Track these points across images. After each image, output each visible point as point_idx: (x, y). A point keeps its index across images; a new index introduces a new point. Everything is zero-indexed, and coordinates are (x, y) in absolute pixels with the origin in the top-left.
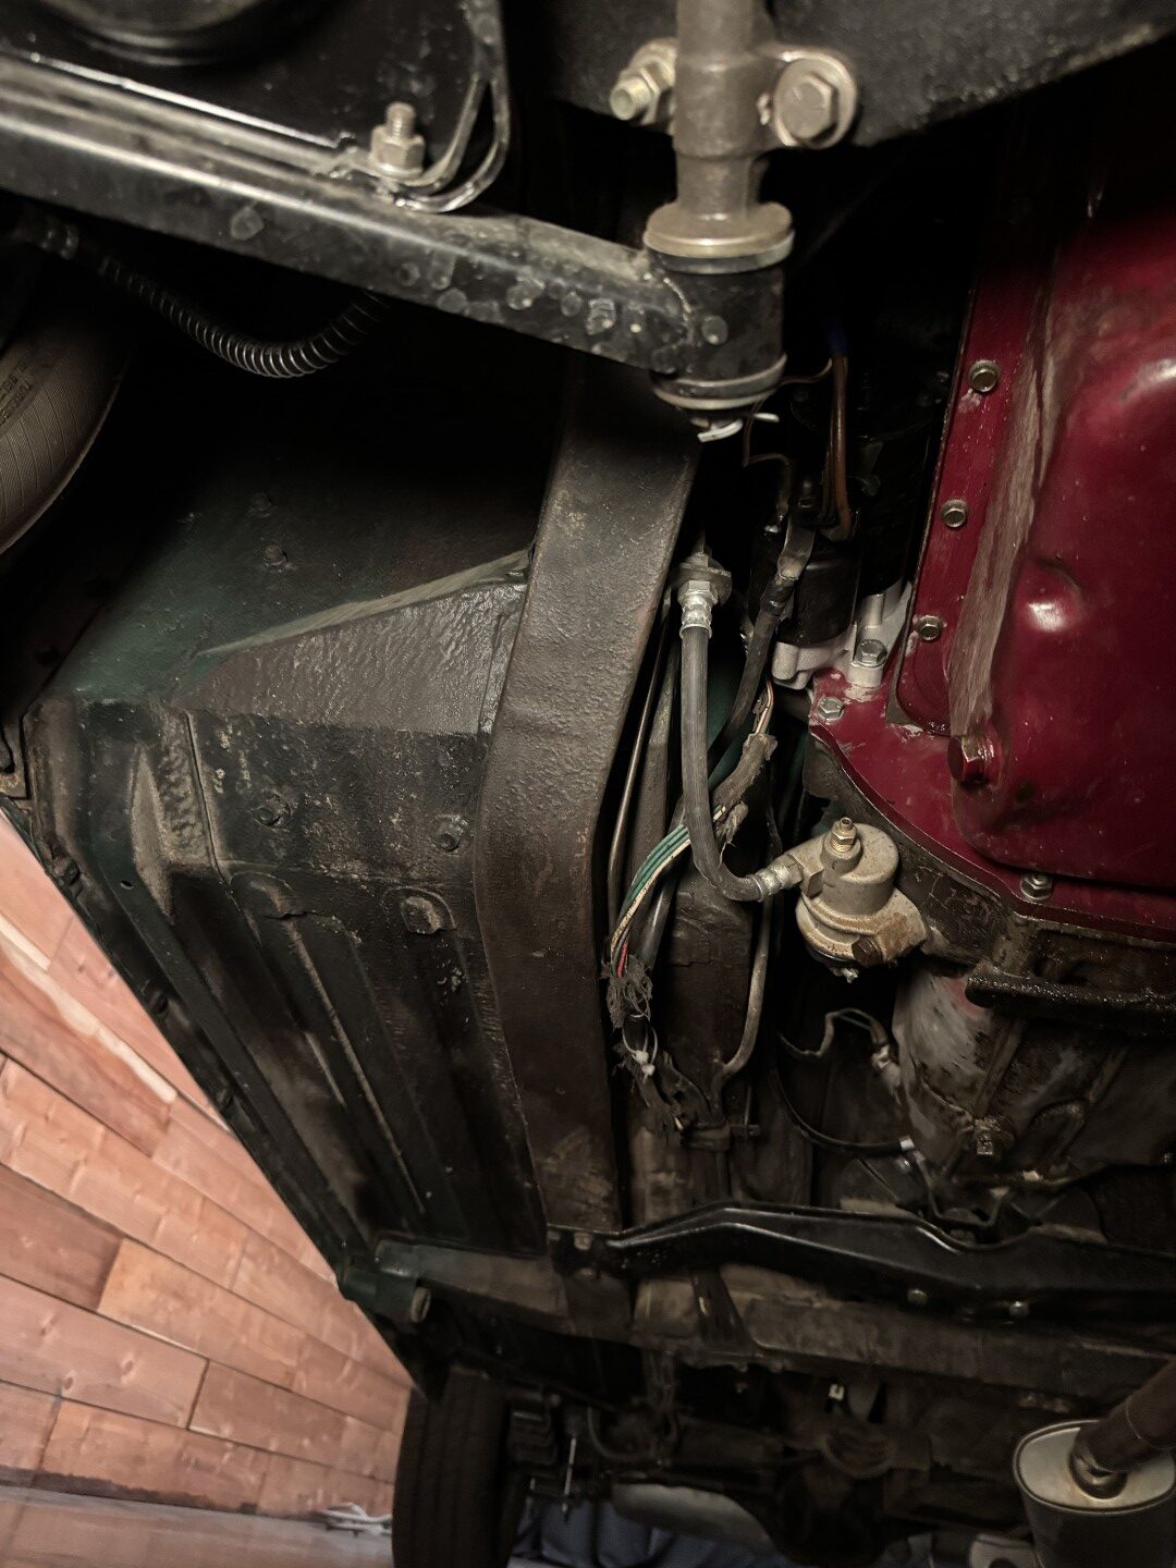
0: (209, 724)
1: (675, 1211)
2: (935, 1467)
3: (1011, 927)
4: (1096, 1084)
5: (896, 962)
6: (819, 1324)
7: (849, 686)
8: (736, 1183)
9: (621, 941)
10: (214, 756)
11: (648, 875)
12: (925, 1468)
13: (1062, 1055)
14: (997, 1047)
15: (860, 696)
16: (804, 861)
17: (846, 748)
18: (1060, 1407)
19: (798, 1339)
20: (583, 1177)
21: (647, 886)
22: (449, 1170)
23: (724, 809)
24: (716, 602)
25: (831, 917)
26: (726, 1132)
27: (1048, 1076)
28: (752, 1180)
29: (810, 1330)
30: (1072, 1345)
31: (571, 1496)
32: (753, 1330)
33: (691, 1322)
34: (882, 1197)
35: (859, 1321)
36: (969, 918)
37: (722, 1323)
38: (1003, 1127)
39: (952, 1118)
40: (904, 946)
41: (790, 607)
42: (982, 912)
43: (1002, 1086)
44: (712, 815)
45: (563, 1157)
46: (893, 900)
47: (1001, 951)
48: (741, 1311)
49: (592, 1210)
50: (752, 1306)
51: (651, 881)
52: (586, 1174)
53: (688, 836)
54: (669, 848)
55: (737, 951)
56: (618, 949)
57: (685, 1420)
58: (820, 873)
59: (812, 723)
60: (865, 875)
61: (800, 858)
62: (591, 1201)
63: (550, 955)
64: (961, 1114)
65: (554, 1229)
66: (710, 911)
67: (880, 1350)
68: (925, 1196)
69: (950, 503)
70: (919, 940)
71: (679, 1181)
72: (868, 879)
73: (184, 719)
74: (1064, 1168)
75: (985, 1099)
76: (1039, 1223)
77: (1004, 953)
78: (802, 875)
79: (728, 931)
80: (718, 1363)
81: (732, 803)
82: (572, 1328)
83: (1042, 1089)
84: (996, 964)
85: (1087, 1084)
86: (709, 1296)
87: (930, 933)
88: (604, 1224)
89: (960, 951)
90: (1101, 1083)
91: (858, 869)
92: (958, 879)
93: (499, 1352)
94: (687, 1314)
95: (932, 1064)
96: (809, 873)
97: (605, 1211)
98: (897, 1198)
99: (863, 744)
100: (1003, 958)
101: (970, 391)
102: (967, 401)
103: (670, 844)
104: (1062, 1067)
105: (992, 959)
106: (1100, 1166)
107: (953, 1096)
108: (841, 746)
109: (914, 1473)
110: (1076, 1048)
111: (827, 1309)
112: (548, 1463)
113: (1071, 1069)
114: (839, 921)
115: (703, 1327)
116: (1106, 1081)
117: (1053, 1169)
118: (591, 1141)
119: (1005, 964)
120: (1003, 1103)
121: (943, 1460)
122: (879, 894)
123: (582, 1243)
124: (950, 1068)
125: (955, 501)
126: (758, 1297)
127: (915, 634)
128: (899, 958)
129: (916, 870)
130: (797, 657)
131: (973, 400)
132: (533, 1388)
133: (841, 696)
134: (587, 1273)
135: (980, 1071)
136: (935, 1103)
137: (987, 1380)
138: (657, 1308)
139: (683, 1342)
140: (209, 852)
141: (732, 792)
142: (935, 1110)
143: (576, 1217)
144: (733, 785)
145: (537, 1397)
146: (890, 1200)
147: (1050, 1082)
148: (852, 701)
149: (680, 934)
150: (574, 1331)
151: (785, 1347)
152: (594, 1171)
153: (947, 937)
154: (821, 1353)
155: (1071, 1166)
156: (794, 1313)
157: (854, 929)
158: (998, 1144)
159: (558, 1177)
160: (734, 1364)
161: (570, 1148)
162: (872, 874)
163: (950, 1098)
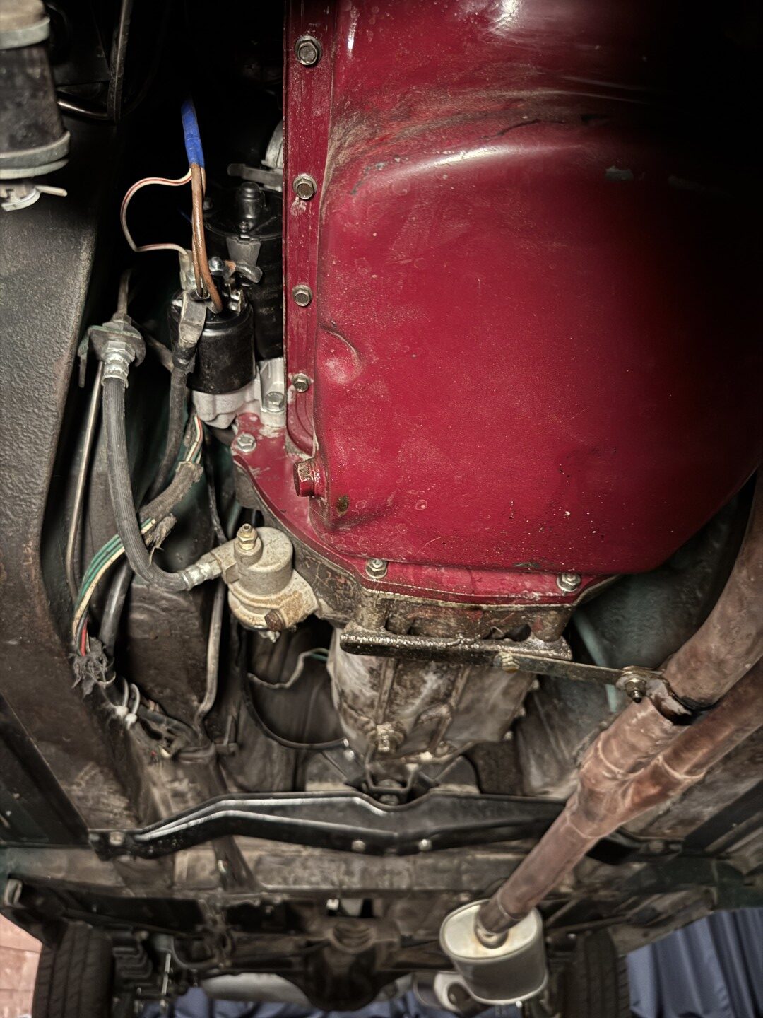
1: (192, 804)
2: (403, 939)
3: (363, 598)
4: (454, 694)
5: (295, 627)
6: (305, 867)
7: (262, 426)
8: (229, 783)
9: (80, 628)
11: (93, 576)
12: (396, 940)
13: (426, 678)
14: (382, 677)
15: (269, 433)
16: (222, 558)
17: (255, 472)
18: (464, 898)
19: (291, 880)
20: (103, 796)
21: (94, 585)
22: (16, 796)
23: (154, 521)
24: (133, 359)
25: (247, 598)
26: (211, 752)
27: (420, 693)
28: (241, 779)
29: (300, 872)
30: (469, 857)
31: (168, 995)
32: (259, 878)
33: (215, 878)
34: (335, 779)
35: (333, 861)
36: (341, 592)
37: (237, 875)
38: (396, 730)
39: (363, 726)
40: (301, 614)
41: (193, 363)
42: (348, 588)
43: (391, 702)
44: (140, 529)
45: (84, 784)
46: (293, 582)
47: (360, 615)
48: (251, 866)
49: (118, 817)
50: (259, 861)
51: (96, 581)
52: (106, 794)
53: (121, 544)
54: (108, 553)
55: (191, 626)
56: (78, 634)
57: (236, 935)
58: (233, 567)
59: (234, 453)
60: (265, 565)
61: (219, 555)
62: (116, 811)
63: (22, 643)
64: (368, 723)
65: (94, 833)
66: (164, 598)
67: (346, 879)
68: (364, 775)
69: (297, 287)
70: (312, 609)
71: (191, 785)
72: (269, 569)
74: (446, 749)
75: (381, 712)
76: (437, 785)
77: (362, 616)
78: (221, 569)
79: (180, 611)
80: (237, 903)
81: (161, 516)
82: (130, 893)
83: (418, 702)
84: (359, 624)
85: (448, 695)
86: (226, 859)
87: (319, 604)
88: (130, 825)
89: (340, 615)
90: (457, 692)
91: (261, 562)
92: (328, 566)
93: (95, 909)
94: (212, 873)
95: (347, 690)
96: (226, 567)
97: (128, 816)
98: (345, 779)
99: (268, 469)
100: (362, 620)
101: (297, 199)
102: (296, 206)
103: (109, 550)
104: (429, 685)
105: (356, 620)
106: (469, 744)
107: (361, 710)
108: (251, 470)
109: (390, 945)
110: (435, 673)
111: (311, 856)
112: (145, 976)
113: (435, 686)
114: (253, 600)
115: (223, 881)
116: (460, 691)
117: (439, 751)
118: (102, 772)
119: (364, 624)
120: (393, 713)
121: (406, 934)
122: (282, 578)
123: (116, 840)
124: (357, 692)
125: (302, 287)
126: (263, 853)
127: (292, 387)
128: (299, 624)
129: (305, 559)
130: (214, 403)
131: (301, 206)
132: (126, 929)
133: (255, 434)
134: (125, 859)
135: (375, 693)
136: (351, 717)
137: (416, 888)
138: (191, 871)
139: (211, 892)
141: (160, 508)
142: (351, 722)
143: (108, 823)
144: (162, 502)
145: (127, 935)
146: (341, 780)
147: (422, 696)
148: (263, 437)
149: (137, 616)
150: (132, 895)
151: (281, 887)
152: (111, 791)
153: (331, 606)
154: (306, 887)
155: (451, 747)
156: (288, 862)
157: (263, 605)
158: (393, 741)
159: (84, 798)
160: (250, 901)
161: (87, 778)
162: (271, 564)
163: (360, 712)
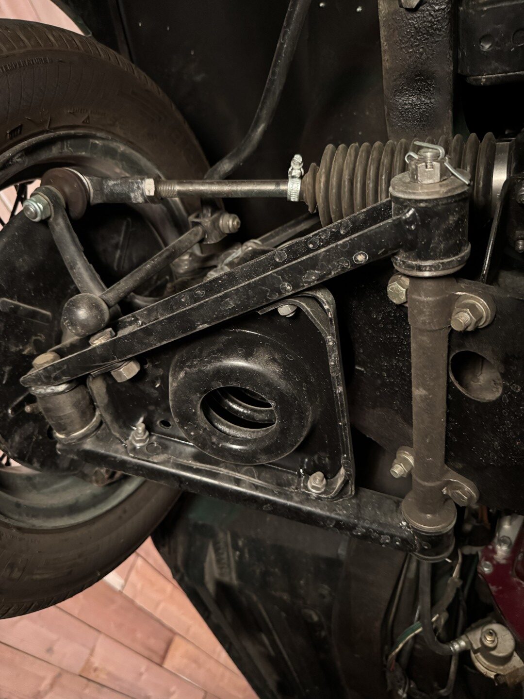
0: (235, 537)
7: (496, 554)
10: (236, 547)
15: (501, 559)
16: (473, 640)
17: (493, 589)
23: (437, 615)
46: (513, 659)
60: (499, 652)
61: (471, 638)
73: (226, 534)
78: (471, 646)
91: (496, 650)
133: (492, 559)
140: (231, 578)
141: (441, 608)
144: (442, 604)
148: (497, 561)
162: (503, 653)
